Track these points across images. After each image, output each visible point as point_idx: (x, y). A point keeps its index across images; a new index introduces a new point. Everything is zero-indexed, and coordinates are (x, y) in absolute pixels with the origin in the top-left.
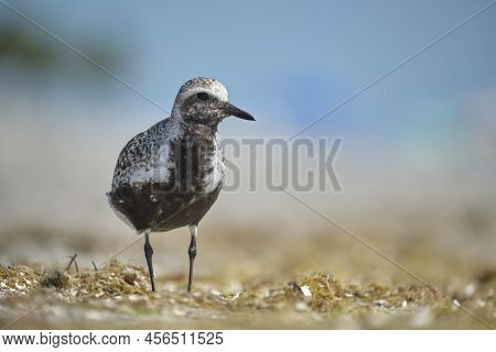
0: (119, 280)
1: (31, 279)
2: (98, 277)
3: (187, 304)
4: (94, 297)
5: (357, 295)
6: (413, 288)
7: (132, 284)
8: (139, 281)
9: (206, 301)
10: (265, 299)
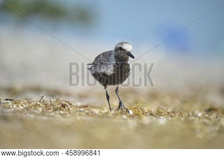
0: (59, 106)
1: (25, 105)
2: (51, 104)
3: (82, 115)
4: (48, 112)
5: (151, 114)
6: (173, 112)
7: (65, 108)
8: (67, 106)
9: (90, 114)
10: (113, 114)
